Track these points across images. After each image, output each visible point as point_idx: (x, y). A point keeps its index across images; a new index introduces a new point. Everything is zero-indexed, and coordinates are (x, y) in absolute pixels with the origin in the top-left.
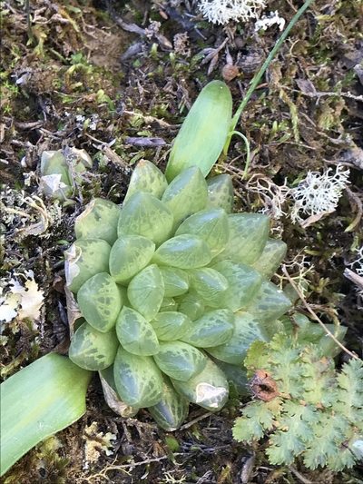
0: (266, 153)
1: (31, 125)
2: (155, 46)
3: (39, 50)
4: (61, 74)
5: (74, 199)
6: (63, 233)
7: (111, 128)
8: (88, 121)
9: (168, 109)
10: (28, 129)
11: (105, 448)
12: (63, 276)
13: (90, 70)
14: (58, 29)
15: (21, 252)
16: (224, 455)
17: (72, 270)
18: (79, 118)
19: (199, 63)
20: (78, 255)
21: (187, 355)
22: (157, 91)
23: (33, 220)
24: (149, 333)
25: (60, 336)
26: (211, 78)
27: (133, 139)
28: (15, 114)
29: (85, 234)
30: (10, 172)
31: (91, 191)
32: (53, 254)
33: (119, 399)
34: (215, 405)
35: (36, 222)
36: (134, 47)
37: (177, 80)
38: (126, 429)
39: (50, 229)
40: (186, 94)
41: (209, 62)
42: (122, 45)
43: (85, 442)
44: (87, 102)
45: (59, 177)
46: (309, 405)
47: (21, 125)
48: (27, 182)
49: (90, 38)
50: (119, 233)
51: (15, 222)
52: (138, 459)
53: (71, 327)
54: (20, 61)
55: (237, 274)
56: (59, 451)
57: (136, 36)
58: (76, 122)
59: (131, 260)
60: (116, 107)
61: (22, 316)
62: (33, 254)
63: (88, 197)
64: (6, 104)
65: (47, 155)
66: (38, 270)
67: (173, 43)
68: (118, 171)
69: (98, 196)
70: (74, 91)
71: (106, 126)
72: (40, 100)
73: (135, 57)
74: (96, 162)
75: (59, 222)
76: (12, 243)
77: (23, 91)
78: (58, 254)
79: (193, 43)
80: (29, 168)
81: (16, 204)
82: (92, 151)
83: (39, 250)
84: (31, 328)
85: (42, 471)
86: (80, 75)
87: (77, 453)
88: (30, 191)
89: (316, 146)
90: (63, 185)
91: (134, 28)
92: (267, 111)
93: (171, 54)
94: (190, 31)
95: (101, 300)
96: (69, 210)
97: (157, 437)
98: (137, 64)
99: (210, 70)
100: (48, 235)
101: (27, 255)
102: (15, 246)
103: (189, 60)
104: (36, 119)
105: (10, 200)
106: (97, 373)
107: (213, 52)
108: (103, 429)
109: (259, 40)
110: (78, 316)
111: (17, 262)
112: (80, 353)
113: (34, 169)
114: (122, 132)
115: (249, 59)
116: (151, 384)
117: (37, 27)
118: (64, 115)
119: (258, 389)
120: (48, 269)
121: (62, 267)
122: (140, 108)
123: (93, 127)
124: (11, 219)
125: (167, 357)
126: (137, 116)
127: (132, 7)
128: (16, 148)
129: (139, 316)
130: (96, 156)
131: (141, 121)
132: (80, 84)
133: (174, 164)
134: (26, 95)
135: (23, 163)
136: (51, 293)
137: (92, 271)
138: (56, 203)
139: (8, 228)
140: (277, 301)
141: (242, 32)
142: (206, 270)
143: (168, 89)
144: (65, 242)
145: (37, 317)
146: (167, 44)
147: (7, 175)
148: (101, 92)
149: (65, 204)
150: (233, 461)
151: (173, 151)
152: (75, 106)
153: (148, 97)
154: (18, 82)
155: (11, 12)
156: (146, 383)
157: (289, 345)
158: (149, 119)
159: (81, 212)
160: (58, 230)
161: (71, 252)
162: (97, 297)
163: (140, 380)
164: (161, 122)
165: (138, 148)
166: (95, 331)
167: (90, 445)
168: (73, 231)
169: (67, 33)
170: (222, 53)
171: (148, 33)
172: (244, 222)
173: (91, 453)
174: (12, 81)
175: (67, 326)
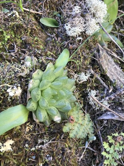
0: (75, 66)
1: (24, 50)
2: (54, 39)
3: (28, 33)
4: (33, 40)
5: (33, 69)
6: (29, 76)
7: (43, 54)
8: (38, 51)
9: (55, 53)
10: (23, 50)
11: (31, 129)
12: (28, 87)
13: (39, 40)
14: (33, 30)
15: (18, 79)
16: (58, 132)
17: (31, 86)
18: (36, 50)
19: (63, 44)
20: (33, 82)
21: (55, 110)
22: (54, 48)
23: (22, 72)
24: (47, 104)
25: (24, 101)
26: (65, 48)
27: (48, 58)
28: (20, 47)
29: (34, 77)
30: (17, 60)
31: (37, 67)
32: (26, 81)
33: (37, 118)
34: (59, 122)
35: (23, 72)
36: (49, 39)
37: (58, 47)
38: (37, 125)
39: (26, 75)
40: (60, 50)
41: (65, 45)
42: (46, 37)
43: (26, 127)
44: (38, 47)
45: (30, 62)
46: (79, 124)
47: (22, 49)
48: (22, 63)
49: (40, 34)
50: (43, 78)
51: (17, 72)
52: (38, 132)
53: (28, 100)
54: (24, 35)
55: (67, 92)
56: (20, 129)
57: (49, 36)
58: (35, 51)
59: (46, 85)
60: (44, 50)
61: (15, 95)
62: (21, 80)
63: (36, 69)
64: (19, 44)
65: (27, 57)
66: (21, 84)
67: (57, 39)
68: (44, 64)
69: (38, 69)
70: (35, 44)
71: (42, 53)
72: (27, 44)
73: (49, 40)
74: (39, 61)
75: (28, 73)
76: (15, 77)
77: (23, 42)
78: (27, 81)
79: (62, 40)
80: (22, 60)
81: (18, 67)
82: (38, 58)
83: (22, 79)
84: (17, 98)
85: (15, 134)
86: (37, 41)
87: (24, 129)
88: (22, 65)
89: (84, 67)
90: (30, 65)
91: (49, 34)
92: (76, 58)
93: (57, 41)
94: (62, 38)
95: (37, 95)
96: (31, 71)
97: (43, 127)
98: (49, 42)
99: (65, 46)
100: (25, 76)
101: (19, 80)
102: (16, 77)
103: (61, 43)
104: (25, 49)
105: (17, 66)
106: (32, 112)
107: (66, 43)
108: (31, 124)
109: (77, 42)
110: (30, 97)
111: (16, 82)
112: (30, 107)
113: (24, 60)
114: (45, 55)
115: (74, 45)
116: (46, 116)
117: (29, 28)
118: (32, 49)
119: (71, 120)
120: (24, 84)
121: (28, 84)
122: (50, 51)
123: (39, 53)
124: (16, 71)
125: (50, 110)
126: (49, 53)
127: (50, 30)
128: (20, 54)
129: (45, 99)
130: (39, 59)
131: (50, 54)
132: (37, 43)
133: (56, 65)
134: (24, 43)
135: (21, 58)
136: (24, 90)
137: (35, 87)
138: (28, 69)
139: (15, 73)
140: (74, 99)
141: (74, 39)
142: (61, 90)
143: (56, 48)
144: (29, 79)
145: (19, 96)
146: (56, 39)
147: (16, 60)
148: (41, 46)
149: (30, 69)
150: (59, 134)
151: (56, 62)
152: (35, 47)
153: (52, 49)
154: (23, 39)
155: (23, 24)
156: (45, 116)
157: (77, 110)
158: (52, 54)
159: (34, 72)
160: (28, 75)
161: (31, 81)
162: (36, 94)
163: (43, 115)
164: (54, 55)
165: (49, 60)
166: (34, 102)
167: (27, 128)
168: (32, 76)
169: (35, 32)
170: (68, 43)
171: (53, 36)
172: (70, 81)
173: (27, 129)
174: (21, 39)
175: (26, 99)
